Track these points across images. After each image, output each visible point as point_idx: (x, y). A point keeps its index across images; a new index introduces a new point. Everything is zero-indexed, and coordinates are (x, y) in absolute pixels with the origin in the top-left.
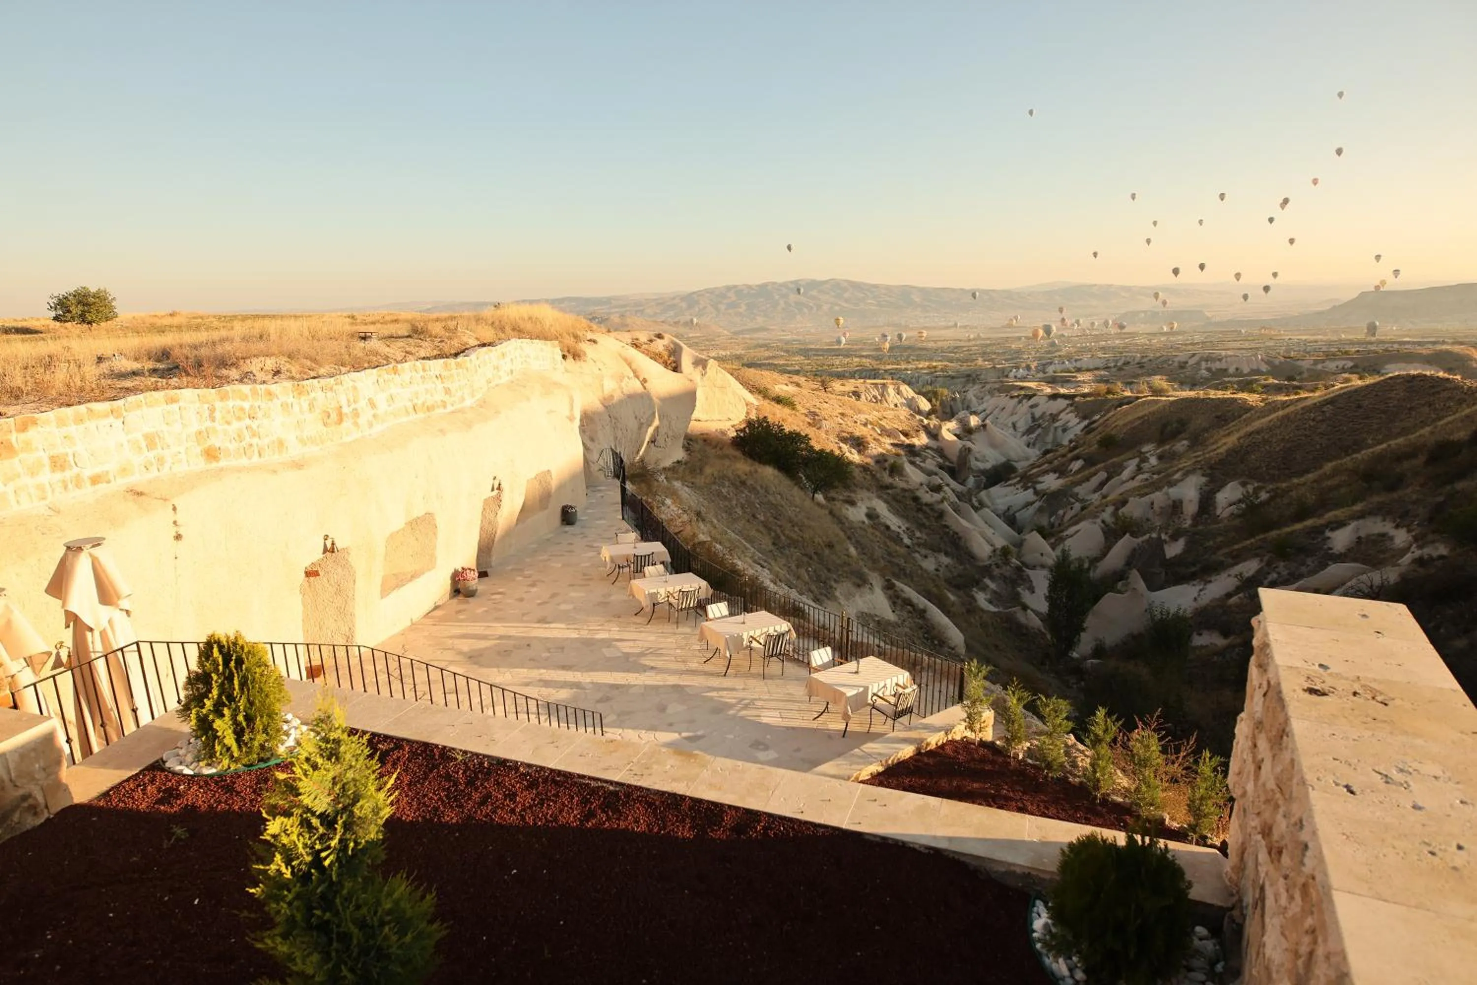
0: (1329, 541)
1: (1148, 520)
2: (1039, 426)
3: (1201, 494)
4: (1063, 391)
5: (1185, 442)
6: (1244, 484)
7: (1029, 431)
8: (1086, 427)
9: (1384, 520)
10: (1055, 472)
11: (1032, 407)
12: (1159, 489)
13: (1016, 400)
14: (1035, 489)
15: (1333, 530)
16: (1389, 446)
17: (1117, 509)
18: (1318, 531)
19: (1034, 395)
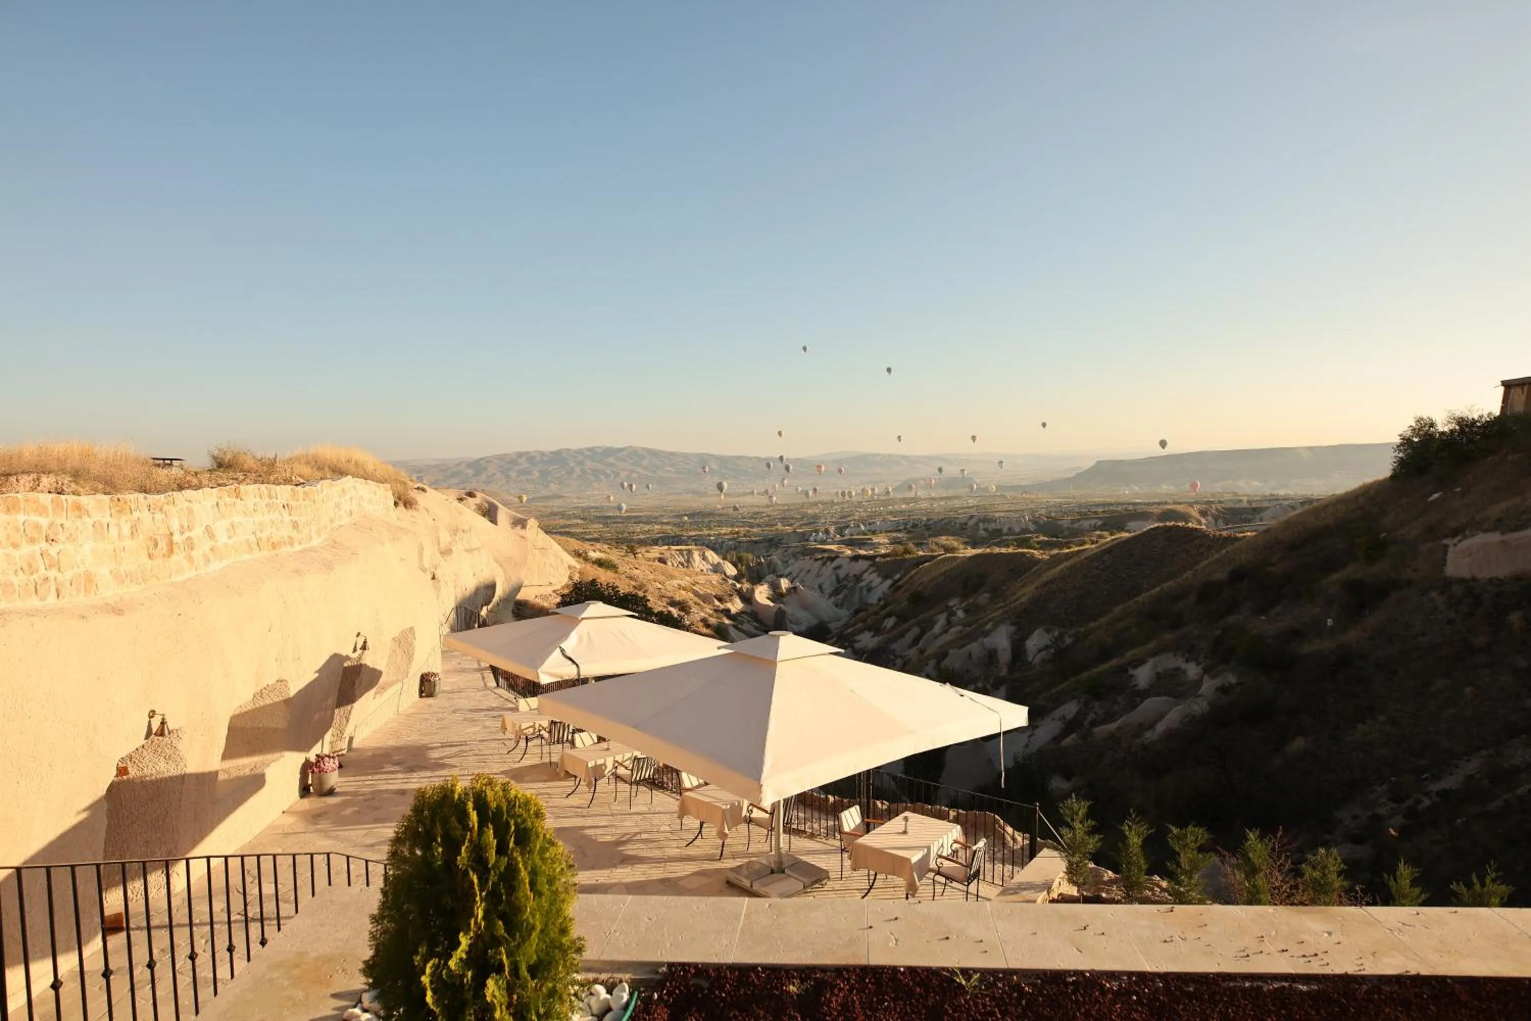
0: (1134, 678)
1: (968, 671)
2: (845, 587)
3: (1012, 642)
4: (862, 552)
5: (987, 595)
6: (1048, 631)
7: (836, 592)
8: (892, 585)
9: (1175, 655)
10: (870, 631)
11: (836, 568)
12: (975, 639)
13: (820, 562)
14: (853, 648)
15: (1135, 667)
16: (1162, 589)
17: (939, 662)
18: (1122, 670)
19: (837, 557)
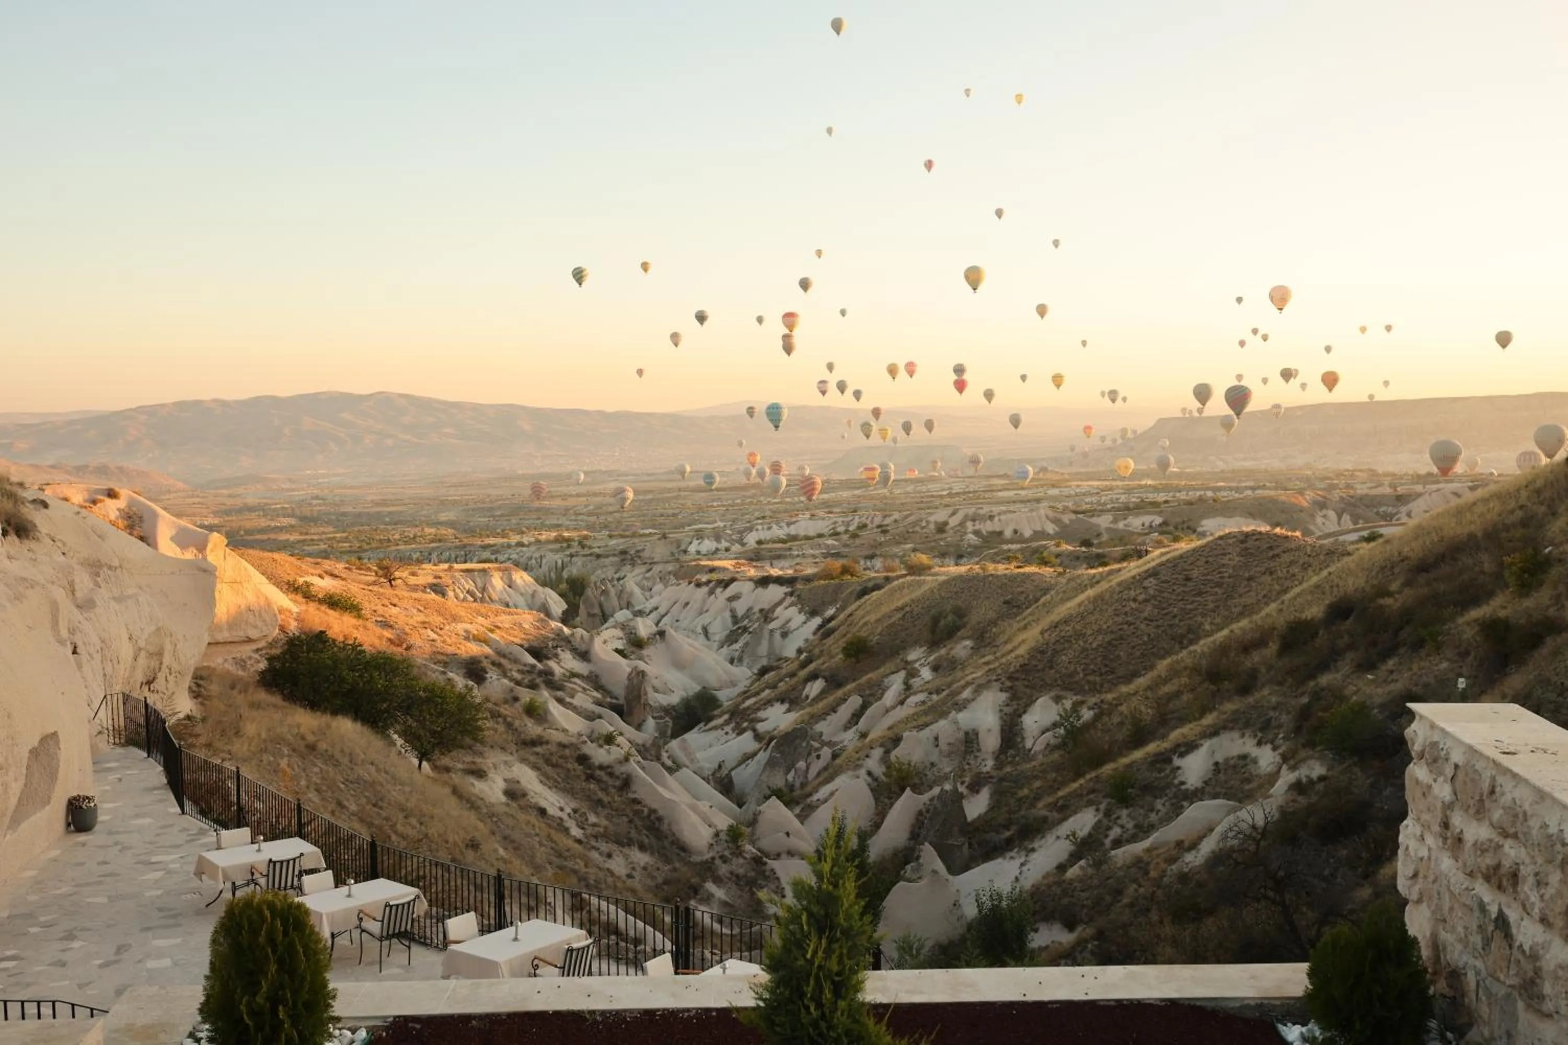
0: (1180, 771)
1: (932, 764)
2: (745, 629)
3: (1001, 718)
4: (775, 572)
5: (968, 643)
6: (1057, 699)
7: (731, 638)
8: (820, 627)
9: (1243, 736)
10: (783, 702)
11: (731, 599)
12: (944, 715)
13: (705, 589)
14: (754, 730)
15: (1182, 755)
16: (1232, 631)
17: (887, 752)
18: (1164, 759)
19: (733, 580)
